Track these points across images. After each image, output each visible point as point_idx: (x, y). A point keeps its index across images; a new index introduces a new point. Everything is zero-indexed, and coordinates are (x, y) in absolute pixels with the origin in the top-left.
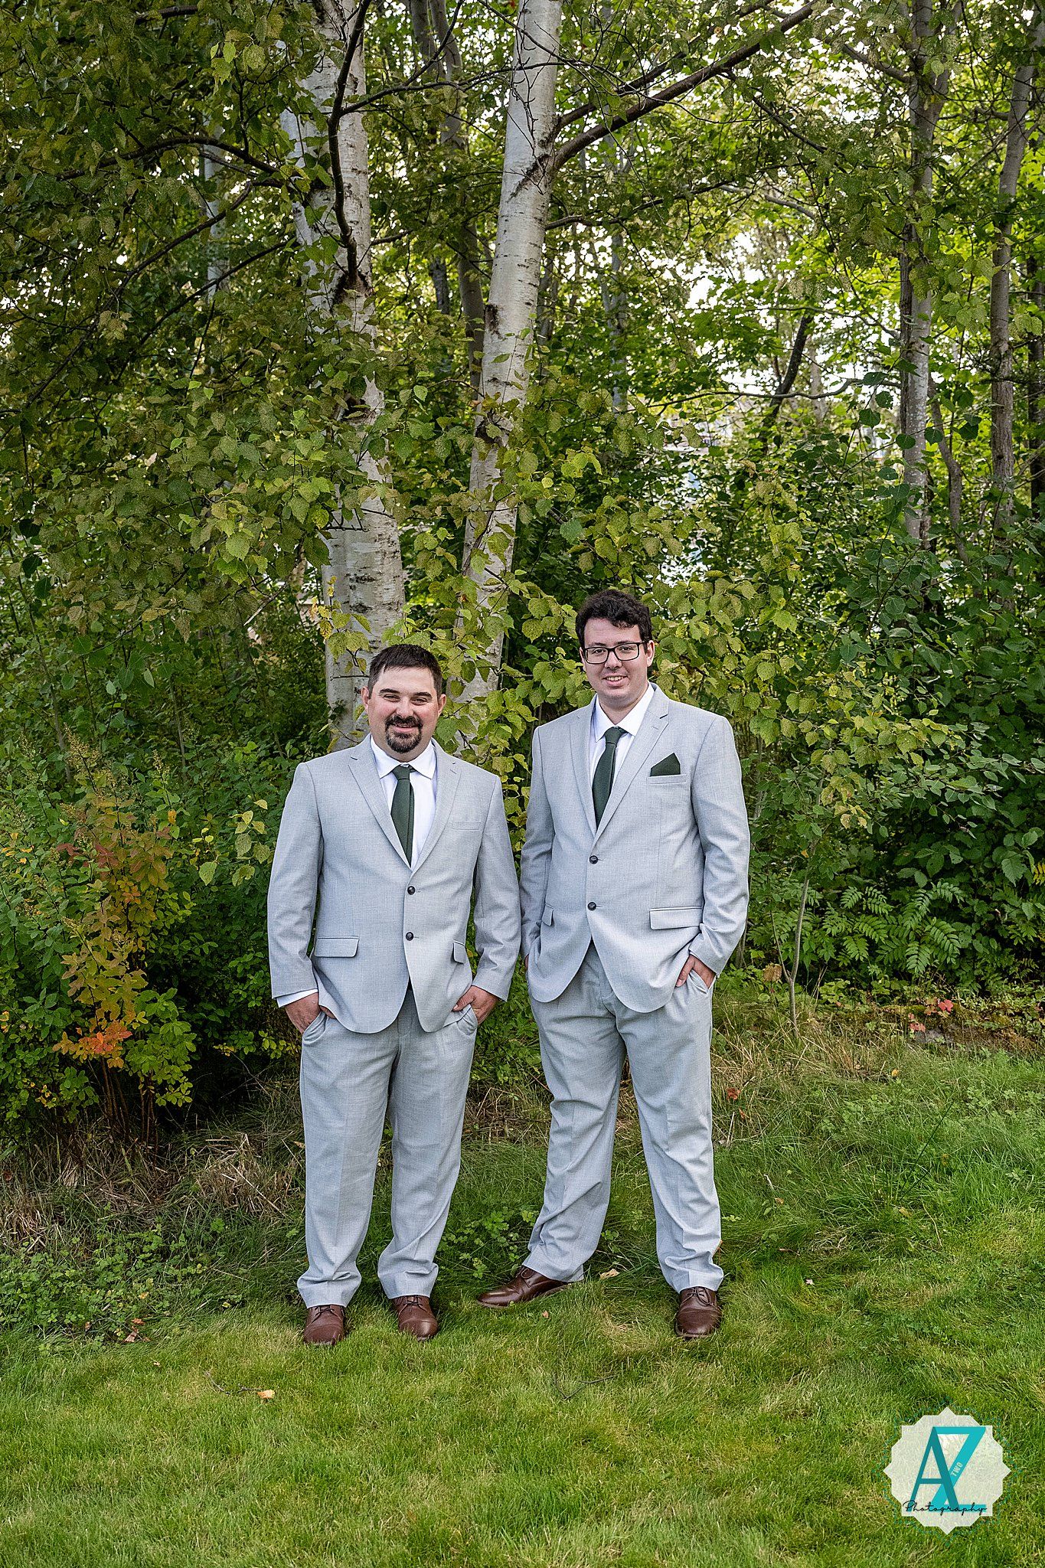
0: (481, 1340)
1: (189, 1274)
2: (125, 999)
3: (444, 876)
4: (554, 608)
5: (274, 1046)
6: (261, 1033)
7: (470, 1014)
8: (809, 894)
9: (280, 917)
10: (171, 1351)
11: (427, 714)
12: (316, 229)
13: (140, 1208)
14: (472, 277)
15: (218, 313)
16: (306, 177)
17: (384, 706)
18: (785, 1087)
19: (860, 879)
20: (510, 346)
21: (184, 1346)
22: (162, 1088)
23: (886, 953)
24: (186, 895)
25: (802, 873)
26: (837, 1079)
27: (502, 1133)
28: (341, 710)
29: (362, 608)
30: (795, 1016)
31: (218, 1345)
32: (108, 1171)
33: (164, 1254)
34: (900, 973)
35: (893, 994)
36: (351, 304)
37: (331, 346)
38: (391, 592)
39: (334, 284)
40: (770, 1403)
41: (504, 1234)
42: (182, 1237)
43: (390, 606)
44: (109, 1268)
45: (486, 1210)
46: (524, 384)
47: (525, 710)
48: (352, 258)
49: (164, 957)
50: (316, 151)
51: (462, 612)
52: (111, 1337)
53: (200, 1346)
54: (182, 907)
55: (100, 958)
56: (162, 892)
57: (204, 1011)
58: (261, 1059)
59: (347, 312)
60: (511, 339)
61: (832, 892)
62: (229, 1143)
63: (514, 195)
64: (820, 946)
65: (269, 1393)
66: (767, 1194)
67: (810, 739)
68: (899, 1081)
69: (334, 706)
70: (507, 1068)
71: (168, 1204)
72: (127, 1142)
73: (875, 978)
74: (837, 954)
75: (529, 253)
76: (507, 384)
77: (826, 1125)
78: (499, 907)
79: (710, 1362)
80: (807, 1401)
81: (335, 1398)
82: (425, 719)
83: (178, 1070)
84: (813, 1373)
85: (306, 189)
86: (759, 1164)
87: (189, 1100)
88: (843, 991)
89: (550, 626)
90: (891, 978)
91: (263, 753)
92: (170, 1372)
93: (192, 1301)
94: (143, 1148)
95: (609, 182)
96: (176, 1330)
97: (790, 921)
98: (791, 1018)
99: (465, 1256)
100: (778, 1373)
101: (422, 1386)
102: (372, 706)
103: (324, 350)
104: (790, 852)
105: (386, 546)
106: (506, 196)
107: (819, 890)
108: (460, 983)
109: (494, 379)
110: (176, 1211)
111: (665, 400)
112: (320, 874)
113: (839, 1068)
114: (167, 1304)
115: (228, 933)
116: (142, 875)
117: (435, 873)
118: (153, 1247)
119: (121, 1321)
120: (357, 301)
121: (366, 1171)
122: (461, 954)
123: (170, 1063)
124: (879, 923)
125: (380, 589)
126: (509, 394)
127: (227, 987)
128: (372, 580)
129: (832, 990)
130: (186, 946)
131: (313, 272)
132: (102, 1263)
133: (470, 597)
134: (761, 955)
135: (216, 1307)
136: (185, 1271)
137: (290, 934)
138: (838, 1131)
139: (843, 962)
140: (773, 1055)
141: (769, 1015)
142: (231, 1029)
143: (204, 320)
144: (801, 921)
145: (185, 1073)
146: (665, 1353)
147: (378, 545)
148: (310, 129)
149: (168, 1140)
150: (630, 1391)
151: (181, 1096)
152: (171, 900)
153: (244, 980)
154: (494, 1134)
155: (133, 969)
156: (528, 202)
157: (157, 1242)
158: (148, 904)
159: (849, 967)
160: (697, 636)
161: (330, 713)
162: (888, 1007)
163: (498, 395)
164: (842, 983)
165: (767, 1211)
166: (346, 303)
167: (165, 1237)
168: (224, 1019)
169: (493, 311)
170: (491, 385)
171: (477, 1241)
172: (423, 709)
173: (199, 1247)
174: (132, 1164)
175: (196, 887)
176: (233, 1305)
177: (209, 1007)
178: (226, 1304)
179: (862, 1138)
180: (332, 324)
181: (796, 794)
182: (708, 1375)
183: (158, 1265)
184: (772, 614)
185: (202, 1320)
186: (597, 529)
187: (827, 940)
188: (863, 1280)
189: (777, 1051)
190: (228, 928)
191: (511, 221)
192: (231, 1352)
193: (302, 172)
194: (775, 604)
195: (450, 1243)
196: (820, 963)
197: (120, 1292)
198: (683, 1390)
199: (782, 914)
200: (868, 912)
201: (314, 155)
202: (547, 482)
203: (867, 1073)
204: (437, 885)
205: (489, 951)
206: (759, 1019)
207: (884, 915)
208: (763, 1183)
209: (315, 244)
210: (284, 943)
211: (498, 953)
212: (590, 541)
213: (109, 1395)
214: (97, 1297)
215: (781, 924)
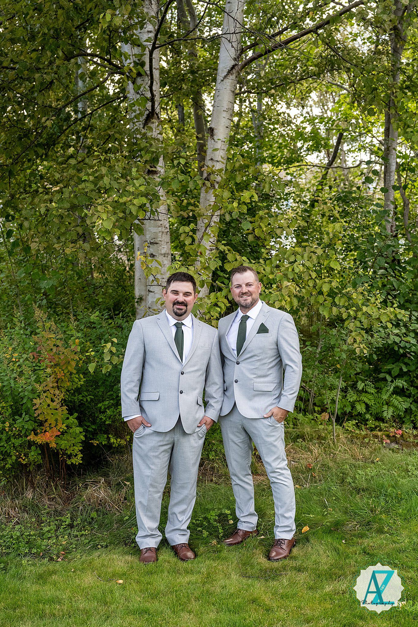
0: (207, 562)
1: (83, 534)
2: (59, 419)
3: (196, 368)
4: (238, 257)
5: (115, 441)
6: (110, 436)
7: (204, 428)
8: (341, 384)
9: (127, 384)
10: (78, 564)
11: (190, 301)
12: (138, 93)
13: (59, 508)
14: (200, 113)
15: (91, 126)
16: (135, 71)
17: (172, 297)
18: (331, 464)
19: (362, 377)
20: (219, 145)
21: (83, 563)
22: (70, 457)
23: (373, 410)
24: (82, 376)
25: (338, 374)
26: (354, 462)
27: (212, 480)
28: (141, 299)
29: (152, 256)
30: (335, 435)
31: (97, 562)
32: (45, 492)
33: (71, 526)
34: (379, 418)
35: (376, 427)
36: (152, 125)
37: (143, 144)
38: (165, 249)
39: (144, 117)
40: (328, 589)
41: (215, 520)
42: (79, 519)
43: (165, 255)
44: (49, 531)
45: (208, 510)
46: (225, 162)
47: (226, 301)
48: (153, 106)
49: (71, 402)
50: (139, 60)
51: (199, 258)
52: (51, 559)
53: (90, 563)
54: (80, 381)
55: (49, 401)
56: (71, 374)
57: (86, 426)
58: (109, 446)
59: (151, 129)
60: (219, 142)
61: (350, 383)
62: (96, 482)
63: (222, 81)
64: (345, 406)
65: (121, 581)
66: (326, 507)
67: (344, 316)
68: (379, 463)
69: (137, 297)
70: (213, 453)
71: (72, 506)
72: (54, 480)
73: (367, 420)
74: (352, 410)
75: (228, 106)
76: (217, 161)
77: (349, 480)
78: (215, 383)
79: (303, 572)
80: (344, 588)
81: (148, 583)
82: (188, 302)
83: (77, 448)
84: (346, 577)
85: (135, 76)
86: (322, 495)
87: (81, 462)
88: (354, 425)
89: (236, 265)
90: (375, 420)
91: (107, 317)
92: (78, 572)
93: (85, 545)
94: (61, 483)
95: (262, 75)
96: (79, 556)
97: (332, 395)
98: (333, 436)
99: (199, 529)
100: (331, 577)
101: (185, 579)
102: (167, 297)
103: (141, 145)
104: (332, 365)
105: (163, 229)
106: (219, 81)
107: (345, 382)
108: (201, 413)
109: (212, 159)
110: (76, 509)
111: (280, 168)
112: (143, 366)
113: (354, 457)
114: (74, 546)
115: (98, 392)
116: (65, 366)
117: (191, 367)
118: (67, 523)
119: (55, 552)
120: (154, 124)
121: (159, 492)
122: (201, 402)
123: (74, 446)
124: (370, 397)
125: (160, 247)
126: (218, 166)
127: (96, 415)
128: (157, 243)
129: (350, 425)
130: (80, 397)
131: (138, 112)
132: (46, 529)
133: (203, 253)
134: (319, 409)
135: (95, 547)
136: (81, 533)
137: (131, 391)
138: (354, 482)
139: (355, 413)
140: (325, 451)
141: (324, 435)
142: (97, 434)
143: (84, 129)
144: (337, 395)
145: (80, 451)
146: (284, 569)
147: (160, 228)
148: (136, 50)
149: (70, 480)
150: (271, 583)
151: (77, 460)
152: (75, 377)
153: (104, 412)
154: (208, 480)
155: (62, 405)
156: (228, 84)
157: (68, 521)
158: (66, 378)
159: (357, 415)
160: (297, 271)
161: (136, 300)
162: (374, 432)
163: (213, 166)
164: (354, 422)
165: (326, 513)
166: (150, 125)
167: (71, 519)
168: (95, 429)
169: (211, 130)
170: (210, 161)
171: (204, 523)
172: (189, 299)
173: (86, 524)
174: (56, 489)
175: (86, 373)
176: (102, 547)
177: (88, 424)
178: (99, 547)
179: (365, 485)
180: (145, 134)
181: (337, 340)
182: (302, 577)
183: (70, 530)
184: (330, 262)
185: (89, 553)
186: (256, 224)
187: (348, 403)
188: (366, 542)
189: (327, 450)
190: (98, 390)
191: (221, 92)
192: (103, 565)
193: (133, 69)
194: (331, 258)
195: (194, 524)
196: (344, 414)
197: (54, 541)
198: (292, 584)
199: (329, 392)
200: (366, 392)
201: (138, 61)
202: (235, 204)
203: (365, 459)
204: (192, 372)
205: (212, 402)
206: (319, 436)
207: (373, 394)
208: (323, 502)
209: (137, 100)
210: (128, 394)
211: (215, 402)
212: (253, 230)
213: (54, 581)
214: (45, 542)
215: (328, 396)
